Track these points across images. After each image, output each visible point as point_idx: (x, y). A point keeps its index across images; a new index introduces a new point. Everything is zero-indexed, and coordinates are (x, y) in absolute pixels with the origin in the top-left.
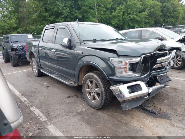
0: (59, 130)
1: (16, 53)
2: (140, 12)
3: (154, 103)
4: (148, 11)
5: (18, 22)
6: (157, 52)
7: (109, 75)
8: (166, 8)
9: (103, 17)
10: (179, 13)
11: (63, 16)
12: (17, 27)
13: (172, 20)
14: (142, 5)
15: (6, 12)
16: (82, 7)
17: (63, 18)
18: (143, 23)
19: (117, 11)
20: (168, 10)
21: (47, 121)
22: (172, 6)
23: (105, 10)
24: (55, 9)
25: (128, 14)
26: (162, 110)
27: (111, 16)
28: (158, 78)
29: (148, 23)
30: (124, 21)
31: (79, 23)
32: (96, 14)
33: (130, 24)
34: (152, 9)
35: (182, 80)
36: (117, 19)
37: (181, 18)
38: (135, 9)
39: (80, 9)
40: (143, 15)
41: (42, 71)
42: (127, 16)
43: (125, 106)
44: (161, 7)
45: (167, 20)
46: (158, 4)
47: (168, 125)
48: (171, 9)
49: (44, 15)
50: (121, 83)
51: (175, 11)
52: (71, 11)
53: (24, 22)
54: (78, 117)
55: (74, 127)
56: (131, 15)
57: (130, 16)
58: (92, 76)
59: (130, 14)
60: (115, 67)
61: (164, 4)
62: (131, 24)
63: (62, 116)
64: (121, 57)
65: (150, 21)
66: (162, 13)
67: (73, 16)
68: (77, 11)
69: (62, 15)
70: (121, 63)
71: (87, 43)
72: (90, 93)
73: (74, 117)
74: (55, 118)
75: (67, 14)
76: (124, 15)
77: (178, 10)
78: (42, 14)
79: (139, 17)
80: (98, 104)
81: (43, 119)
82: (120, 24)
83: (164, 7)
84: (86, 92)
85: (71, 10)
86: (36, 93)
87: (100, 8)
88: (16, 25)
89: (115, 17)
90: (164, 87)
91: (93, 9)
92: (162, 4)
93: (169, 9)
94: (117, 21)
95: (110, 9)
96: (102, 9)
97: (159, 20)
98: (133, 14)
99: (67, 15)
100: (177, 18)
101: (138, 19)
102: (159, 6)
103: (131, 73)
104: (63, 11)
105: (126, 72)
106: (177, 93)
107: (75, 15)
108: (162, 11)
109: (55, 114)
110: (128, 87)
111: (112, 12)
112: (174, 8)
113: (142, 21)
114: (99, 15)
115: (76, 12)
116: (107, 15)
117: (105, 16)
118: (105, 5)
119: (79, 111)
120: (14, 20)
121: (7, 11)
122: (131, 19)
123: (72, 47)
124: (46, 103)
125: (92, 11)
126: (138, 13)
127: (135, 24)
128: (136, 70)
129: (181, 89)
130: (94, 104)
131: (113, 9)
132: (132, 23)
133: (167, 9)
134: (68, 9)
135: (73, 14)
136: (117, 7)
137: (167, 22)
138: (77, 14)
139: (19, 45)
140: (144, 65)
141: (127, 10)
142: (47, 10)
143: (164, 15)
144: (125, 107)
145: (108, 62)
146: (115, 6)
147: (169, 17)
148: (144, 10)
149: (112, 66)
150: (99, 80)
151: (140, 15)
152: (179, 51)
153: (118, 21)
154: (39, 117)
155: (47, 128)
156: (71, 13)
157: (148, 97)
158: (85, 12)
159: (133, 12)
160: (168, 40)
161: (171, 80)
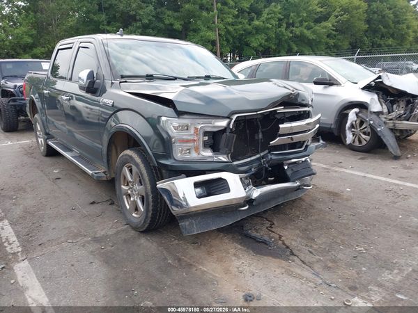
0: (36, 274)
1: (9, 102)
2: (318, 21)
3: (273, 224)
4: (334, 21)
5: (34, 32)
6: (281, 109)
7: (157, 156)
8: (379, 15)
9: (232, 29)
10: (408, 28)
11: (139, 24)
12: (33, 44)
13: (390, 41)
14: (322, 5)
15: (7, 9)
16: (183, 5)
17: (139, 28)
18: (323, 47)
19: (265, 16)
20: (383, 20)
21: (19, 254)
22: (391, 11)
23: (237, 13)
24: (121, 7)
25: (289, 25)
26: (283, 238)
27: (249, 28)
28: (286, 167)
29: (335, 46)
30: (280, 41)
31: (125, 37)
32: (214, 23)
33: (292, 49)
34: (345, 16)
35: (359, 176)
36: (263, 36)
37: (411, 39)
38: (305, 15)
39: (179, 8)
40: (323, 28)
41: (50, 143)
42: (287, 28)
43: (189, 225)
44: (366, 12)
45: (379, 41)
46: (359, 5)
47: (278, 271)
48: (389, 18)
49: (96, 19)
50: (183, 175)
51: (398, 22)
52: (157, 13)
53: (49, 33)
54: (93, 247)
55: (72, 268)
56: (297, 27)
57: (294, 29)
58: (131, 157)
59: (293, 24)
60: (170, 138)
61: (374, 5)
62: (296, 49)
63: (58, 243)
64: (186, 116)
65: (340, 44)
66: (367, 26)
67: (161, 25)
68: (170, 13)
69: (136, 20)
70: (187, 129)
71: (126, 82)
72: (129, 196)
73: (83, 246)
74: (40, 248)
75: (149, 20)
76: (280, 26)
77: (406, 19)
78: (91, 15)
79: (314, 32)
80: (141, 221)
81: (12, 248)
82: (269, 48)
83: (374, 13)
84: (123, 192)
85: (158, 10)
86: (25, 191)
87: (226, 8)
88: (29, 40)
89: (258, 30)
90: (298, 188)
91: (208, 10)
92: (369, 6)
93: (383, 17)
94: (262, 39)
95: (249, 13)
96: (230, 10)
97: (361, 42)
98: (301, 25)
99: (147, 21)
100: (402, 38)
101: (312, 37)
102: (361, 10)
103: (208, 153)
104: (141, 12)
105: (197, 149)
106: (333, 204)
107: (167, 22)
108: (368, 21)
109: (45, 239)
110: (197, 185)
111: (252, 19)
112: (396, 16)
113: (320, 42)
114: (221, 26)
115: (168, 16)
116: (240, 26)
117: (237, 27)
118: (236, 3)
119: (100, 233)
120: (24, 29)
121: (9, 7)
122: (296, 37)
123: (97, 89)
124: (36, 214)
125: (205, 14)
126: (312, 24)
127: (304, 49)
128: (220, 147)
129: (348, 194)
130: (135, 221)
131: (255, 12)
132: (297, 45)
133: (380, 17)
134: (151, 7)
135: (161, 20)
136: (265, 7)
137: (380, 46)
138: (172, 20)
139: (19, 84)
140: (235, 136)
141: (287, 16)
142: (101, 9)
143: (373, 31)
144: (187, 227)
145: (157, 126)
146: (260, 6)
147: (383, 36)
148: (326, 18)
149: (165, 136)
150: (142, 166)
151: (317, 28)
152: (364, 111)
153: (266, 41)
154: (6, 244)
155: (11, 269)
156: (158, 17)
157: (247, 207)
158: (191, 15)
159: (301, 22)
160: (343, 85)
161: (314, 174)
